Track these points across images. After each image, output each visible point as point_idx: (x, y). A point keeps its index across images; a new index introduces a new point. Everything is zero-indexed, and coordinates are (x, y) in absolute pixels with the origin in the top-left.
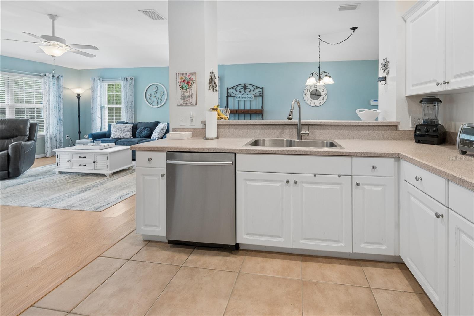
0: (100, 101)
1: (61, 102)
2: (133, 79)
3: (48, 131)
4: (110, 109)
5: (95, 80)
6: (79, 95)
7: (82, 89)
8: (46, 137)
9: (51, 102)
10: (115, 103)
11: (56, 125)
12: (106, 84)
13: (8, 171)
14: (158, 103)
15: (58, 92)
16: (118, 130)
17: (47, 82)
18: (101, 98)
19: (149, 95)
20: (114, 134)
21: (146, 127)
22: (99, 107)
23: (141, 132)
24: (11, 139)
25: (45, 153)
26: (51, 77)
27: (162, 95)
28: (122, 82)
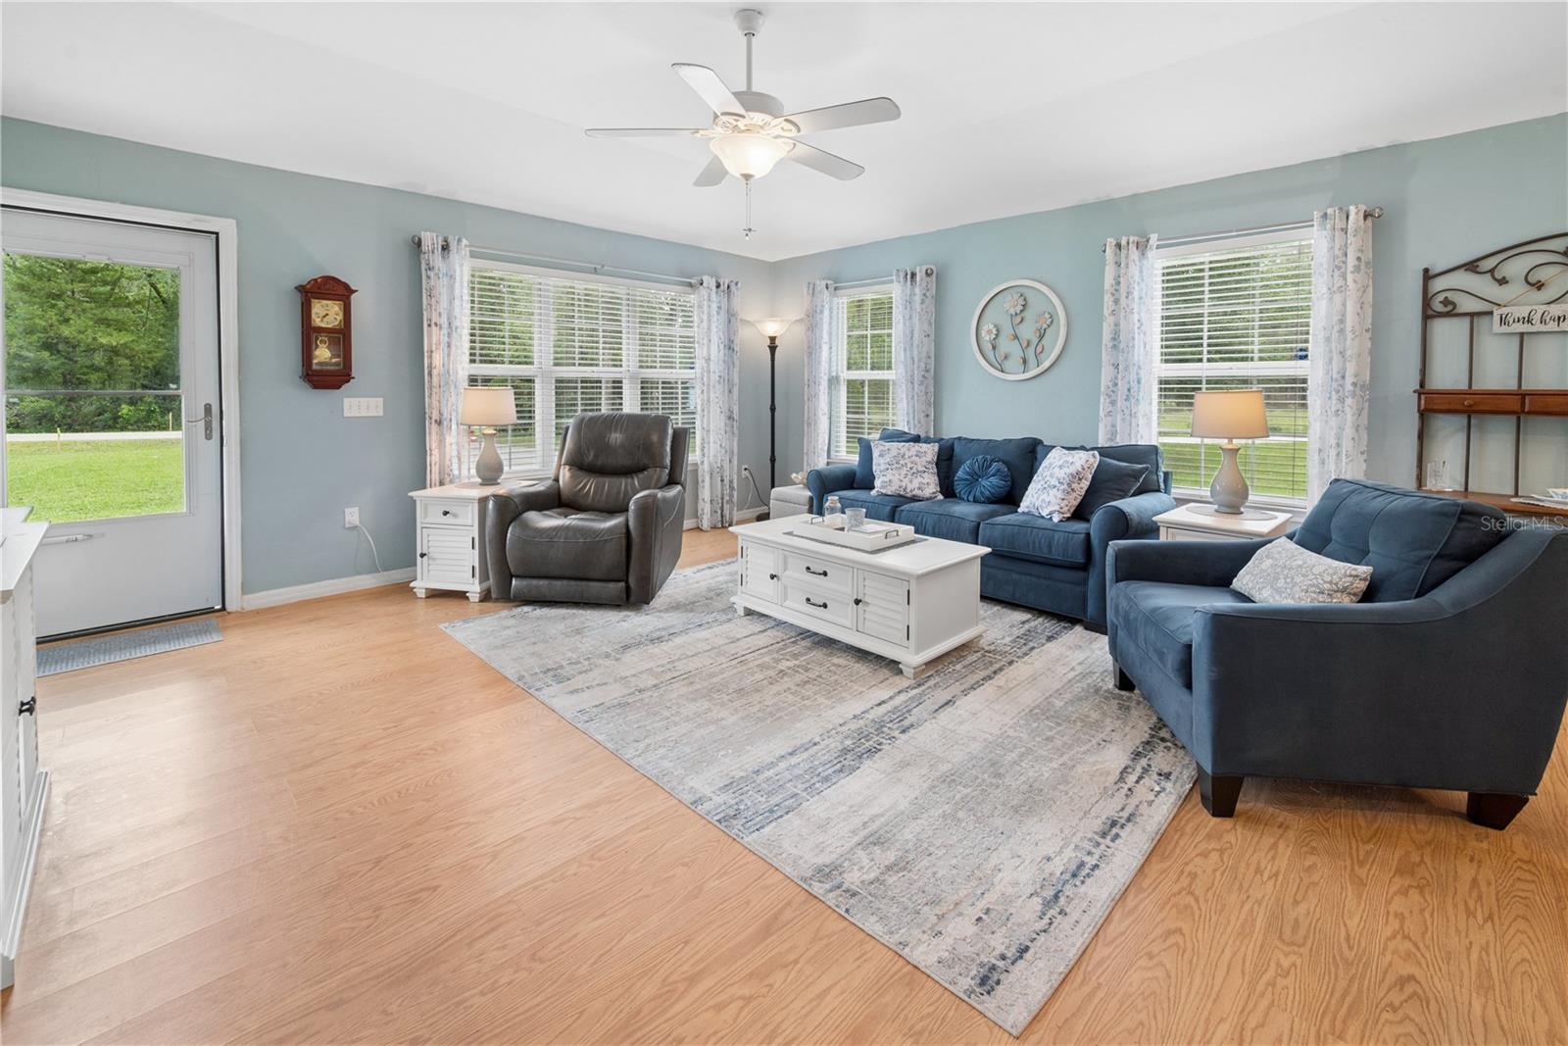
0: (828, 360)
1: (733, 363)
2: (934, 274)
3: (706, 451)
4: (854, 388)
5: (818, 289)
6: (773, 339)
7: (782, 321)
8: (700, 467)
9: (712, 363)
10: (869, 366)
11: (723, 432)
12: (842, 303)
13: (627, 582)
14: (1025, 361)
15: (729, 335)
16: (896, 463)
17: (705, 303)
18: (831, 348)
19: (989, 332)
20: (887, 480)
21: (992, 461)
22: (826, 378)
23: (974, 477)
24: (634, 475)
25: (697, 517)
26: (714, 288)
27: (1045, 326)
28: (896, 291)
